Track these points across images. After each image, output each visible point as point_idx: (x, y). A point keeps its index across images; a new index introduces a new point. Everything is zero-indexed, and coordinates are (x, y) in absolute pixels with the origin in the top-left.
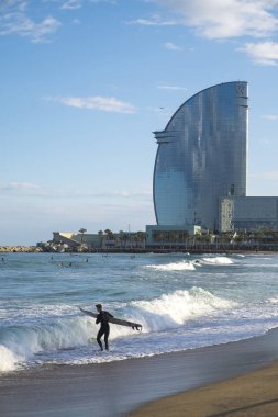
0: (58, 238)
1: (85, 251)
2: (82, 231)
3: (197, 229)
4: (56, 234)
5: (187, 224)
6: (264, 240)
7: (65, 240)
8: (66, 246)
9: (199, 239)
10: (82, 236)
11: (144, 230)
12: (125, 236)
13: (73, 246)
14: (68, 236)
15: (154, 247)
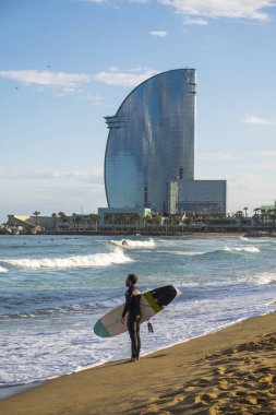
0: (12, 221)
1: (39, 233)
2: (36, 213)
3: (147, 211)
4: (11, 217)
5: (138, 206)
6: (212, 222)
7: (20, 223)
8: (21, 228)
9: (150, 222)
10: (36, 218)
11: (96, 213)
12: (78, 219)
13: (28, 229)
14: (23, 218)
15: (106, 229)
